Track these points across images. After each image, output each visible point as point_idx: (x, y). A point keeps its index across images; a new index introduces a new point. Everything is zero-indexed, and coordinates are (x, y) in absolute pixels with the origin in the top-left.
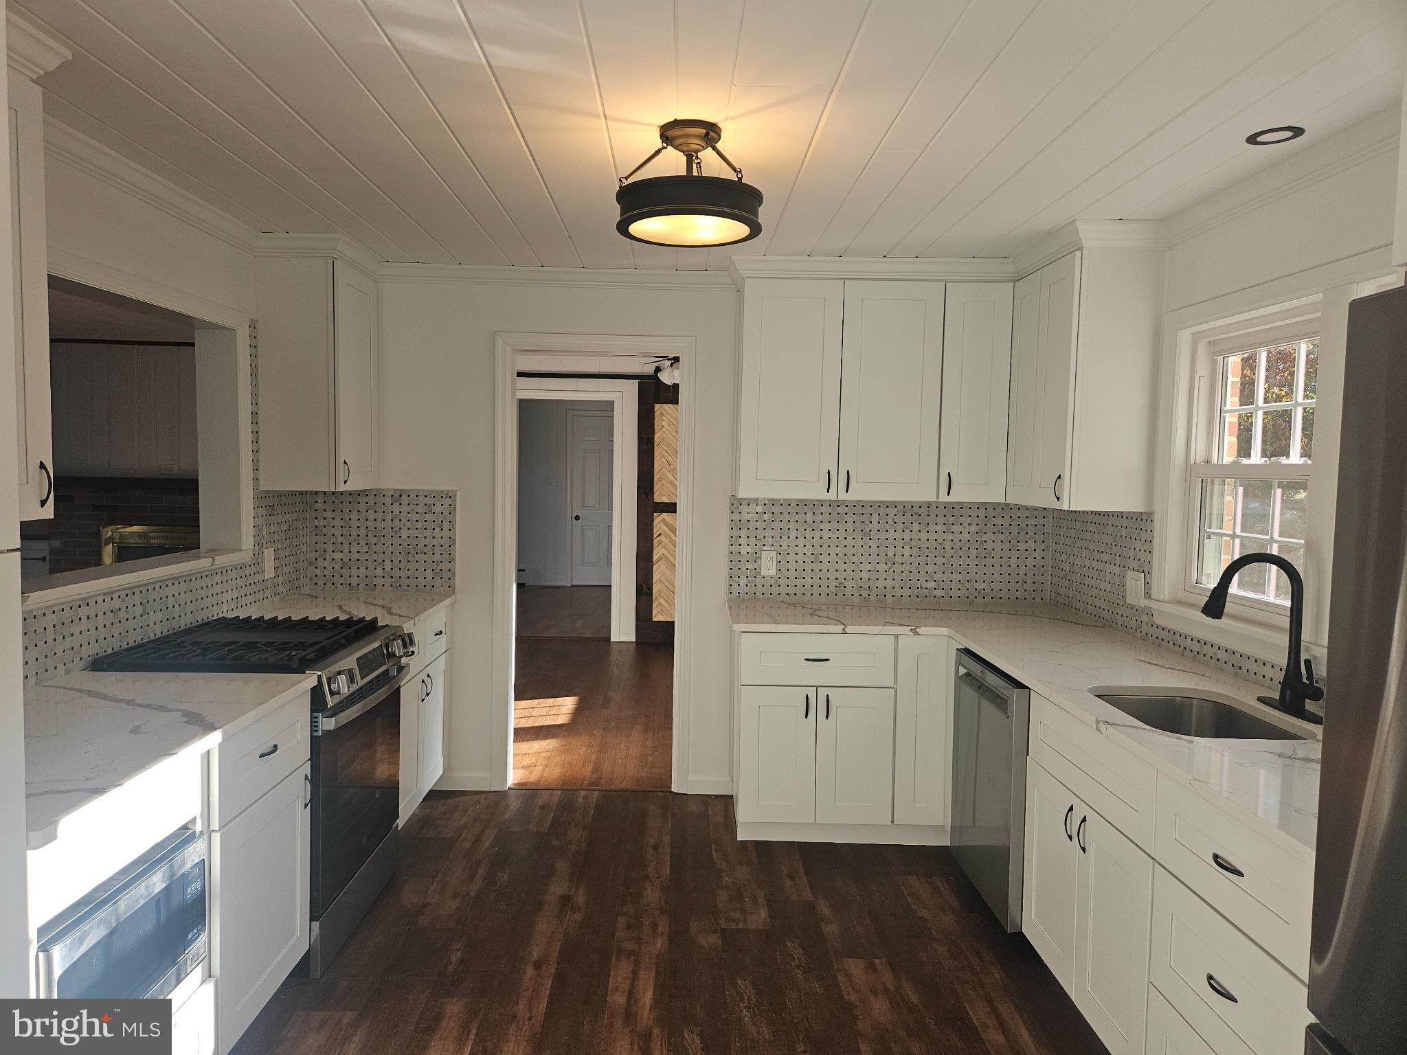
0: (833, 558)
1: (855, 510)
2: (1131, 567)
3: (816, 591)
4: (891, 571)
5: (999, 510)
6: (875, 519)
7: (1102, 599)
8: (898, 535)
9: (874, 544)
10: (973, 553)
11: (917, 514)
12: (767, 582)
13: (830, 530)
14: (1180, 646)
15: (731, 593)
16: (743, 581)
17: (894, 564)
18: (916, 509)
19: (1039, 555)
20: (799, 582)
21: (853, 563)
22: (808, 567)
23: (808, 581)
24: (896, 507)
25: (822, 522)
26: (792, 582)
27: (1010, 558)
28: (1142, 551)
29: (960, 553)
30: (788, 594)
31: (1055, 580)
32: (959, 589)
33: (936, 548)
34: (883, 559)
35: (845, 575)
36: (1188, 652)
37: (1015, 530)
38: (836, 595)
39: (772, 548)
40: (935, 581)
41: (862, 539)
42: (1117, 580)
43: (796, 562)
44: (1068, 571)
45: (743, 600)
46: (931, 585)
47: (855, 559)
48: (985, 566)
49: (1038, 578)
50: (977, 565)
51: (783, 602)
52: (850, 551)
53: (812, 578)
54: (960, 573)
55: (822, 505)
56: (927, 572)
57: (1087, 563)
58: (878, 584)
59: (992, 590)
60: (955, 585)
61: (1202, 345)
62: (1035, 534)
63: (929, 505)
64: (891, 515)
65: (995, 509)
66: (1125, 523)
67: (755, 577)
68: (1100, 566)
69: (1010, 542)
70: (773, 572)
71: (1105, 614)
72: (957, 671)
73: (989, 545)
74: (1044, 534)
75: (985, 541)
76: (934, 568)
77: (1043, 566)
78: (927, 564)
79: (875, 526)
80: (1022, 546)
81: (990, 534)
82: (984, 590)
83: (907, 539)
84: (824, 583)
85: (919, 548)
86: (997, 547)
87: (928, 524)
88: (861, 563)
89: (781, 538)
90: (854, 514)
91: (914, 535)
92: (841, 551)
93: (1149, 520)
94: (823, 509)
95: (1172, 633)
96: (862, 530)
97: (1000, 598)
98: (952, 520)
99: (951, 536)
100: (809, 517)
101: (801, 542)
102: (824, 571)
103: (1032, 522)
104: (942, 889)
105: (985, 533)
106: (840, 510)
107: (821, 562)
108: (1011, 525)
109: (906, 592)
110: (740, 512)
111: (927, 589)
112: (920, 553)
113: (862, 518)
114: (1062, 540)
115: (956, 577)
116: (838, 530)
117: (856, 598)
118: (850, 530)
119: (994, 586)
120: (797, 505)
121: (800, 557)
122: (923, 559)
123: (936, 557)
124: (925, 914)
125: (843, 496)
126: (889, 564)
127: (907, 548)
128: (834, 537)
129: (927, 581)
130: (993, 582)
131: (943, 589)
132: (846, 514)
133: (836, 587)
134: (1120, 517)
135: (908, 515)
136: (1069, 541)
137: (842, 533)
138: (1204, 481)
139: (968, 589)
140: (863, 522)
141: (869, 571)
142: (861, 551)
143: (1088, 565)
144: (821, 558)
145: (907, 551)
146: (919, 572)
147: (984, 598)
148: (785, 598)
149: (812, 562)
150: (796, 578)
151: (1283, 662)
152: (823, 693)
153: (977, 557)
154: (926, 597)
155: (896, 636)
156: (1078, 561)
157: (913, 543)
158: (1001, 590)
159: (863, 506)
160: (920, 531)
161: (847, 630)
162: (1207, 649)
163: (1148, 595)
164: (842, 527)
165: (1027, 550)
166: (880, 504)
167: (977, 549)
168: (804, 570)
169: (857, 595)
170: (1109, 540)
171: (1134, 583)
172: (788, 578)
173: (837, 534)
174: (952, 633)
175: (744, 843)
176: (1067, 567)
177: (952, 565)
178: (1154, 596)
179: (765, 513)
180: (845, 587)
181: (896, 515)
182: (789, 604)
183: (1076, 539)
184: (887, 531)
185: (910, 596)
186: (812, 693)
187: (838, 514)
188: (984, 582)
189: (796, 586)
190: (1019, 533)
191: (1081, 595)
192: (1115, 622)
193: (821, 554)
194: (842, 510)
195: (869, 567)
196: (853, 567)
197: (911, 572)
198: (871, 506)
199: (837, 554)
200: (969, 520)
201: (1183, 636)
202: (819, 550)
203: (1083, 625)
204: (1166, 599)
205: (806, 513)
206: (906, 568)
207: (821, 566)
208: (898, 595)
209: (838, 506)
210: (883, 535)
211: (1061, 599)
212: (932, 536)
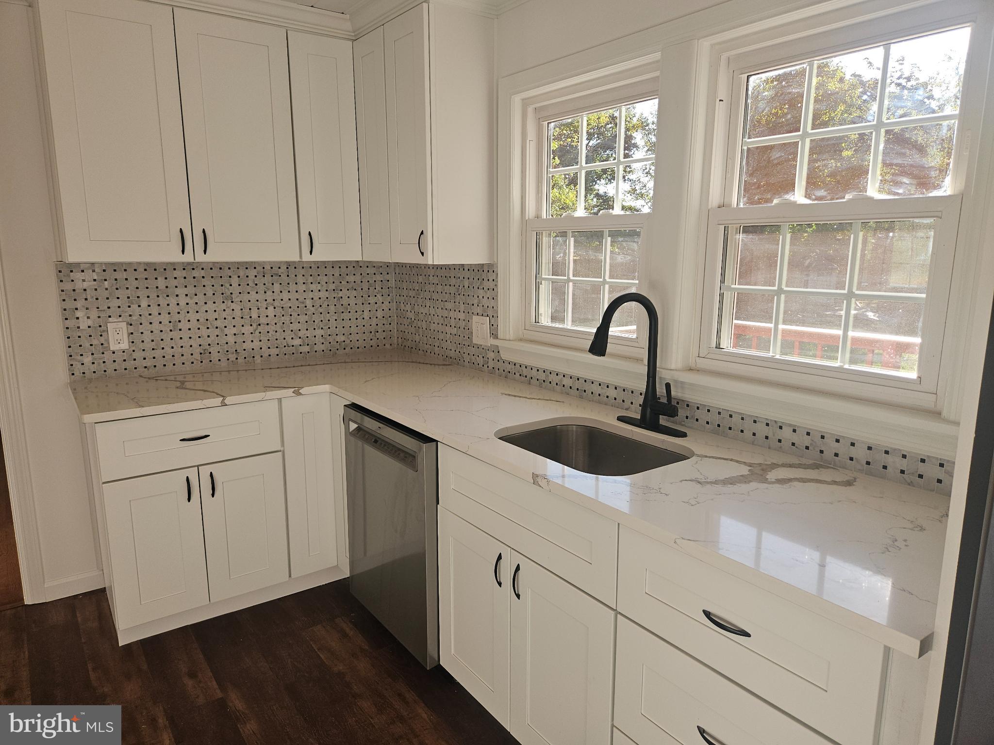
0: (194, 324)
1: (212, 273)
2: (475, 313)
3: (178, 360)
4: (257, 332)
5: (350, 268)
6: (235, 281)
7: (449, 342)
8: (260, 296)
9: (237, 307)
10: (332, 309)
11: (277, 274)
12: (119, 357)
13: (187, 295)
14: (526, 377)
15: (73, 374)
16: (87, 360)
17: (259, 325)
18: (275, 269)
19: (387, 307)
20: (158, 353)
21: (217, 328)
22: (167, 336)
23: (169, 351)
24: (255, 268)
25: (176, 287)
26: (149, 354)
27: (363, 311)
28: (486, 298)
29: (321, 310)
30: (146, 367)
31: (402, 328)
32: (323, 343)
33: (298, 307)
34: (247, 320)
35: (209, 340)
36: (534, 381)
37: (365, 286)
38: (202, 362)
39: (120, 319)
40: (300, 338)
41: (223, 302)
42: (462, 324)
43: (152, 332)
44: (413, 319)
45: (90, 380)
46: (297, 342)
47: (218, 323)
48: (343, 320)
49: (387, 327)
50: (336, 320)
51: (141, 376)
52: (211, 316)
53: (172, 348)
54: (322, 328)
55: (175, 269)
56: (292, 331)
57: (432, 311)
58: (245, 346)
59: (351, 341)
60: (318, 340)
61: (530, 110)
62: (382, 288)
63: (288, 265)
64: (252, 277)
65: (347, 267)
66: (467, 274)
67: (103, 353)
68: (445, 313)
69: (362, 297)
70: (125, 345)
71: (452, 354)
72: (347, 427)
73: (345, 301)
74: (388, 288)
75: (341, 297)
76: (299, 326)
77: (390, 317)
78: (291, 323)
79: (235, 289)
80: (372, 300)
81: (345, 291)
82: (344, 341)
83: (270, 300)
84: (187, 351)
85: (282, 308)
86: (352, 303)
87: (288, 284)
88: (225, 327)
89: (129, 307)
90: (212, 277)
91: (276, 296)
92: (202, 316)
93: (491, 271)
94: (176, 274)
95: (518, 366)
96: (223, 294)
97: (358, 348)
98: (310, 279)
99: (311, 295)
100: (161, 283)
101: (155, 310)
102: (186, 338)
103: (378, 278)
104: (348, 630)
105: (341, 290)
106: (195, 273)
107: (180, 330)
108: (362, 282)
109: (274, 351)
110: (72, 281)
111: (293, 346)
112: (283, 313)
113: (221, 282)
114: (405, 292)
115: (319, 332)
116: (196, 295)
117: (224, 363)
118: (210, 293)
119: (352, 337)
120: (145, 270)
121: (156, 327)
122: (287, 319)
123: (299, 315)
124: (341, 667)
125: (201, 257)
126: (254, 325)
127: (271, 308)
128: (192, 302)
129: (292, 338)
130: (351, 334)
131: (308, 345)
132: (203, 277)
133: (201, 354)
134: (461, 269)
135: (268, 276)
136: (412, 293)
137: (200, 299)
138: (538, 234)
139: (330, 343)
140: (222, 285)
141: (235, 334)
142: (224, 315)
143: (433, 312)
144: (180, 326)
145: (271, 311)
146: (284, 331)
147: (345, 349)
148: (143, 372)
149: (171, 331)
150: (153, 349)
151: (643, 387)
152: (205, 472)
153: (335, 313)
154: (293, 354)
155: (280, 400)
156: (422, 310)
157: (276, 304)
158: (358, 340)
159: (221, 269)
160: (281, 292)
161: (227, 401)
162: (553, 377)
163: (495, 335)
164: (200, 290)
165: (376, 303)
166: (239, 265)
167: (335, 305)
168: (162, 340)
169: (224, 360)
170: (453, 290)
171: (480, 327)
172: (144, 350)
173: (196, 299)
174: (335, 390)
175: (128, 646)
176: (411, 315)
177: (314, 321)
178: (500, 335)
179: (106, 280)
180: (210, 353)
181: (256, 276)
182: (149, 378)
183: (420, 291)
184: (249, 293)
185: (277, 355)
186: (193, 474)
187: (194, 278)
188: (344, 334)
189: (154, 358)
190: (369, 289)
191: (427, 339)
192: (462, 360)
193: (180, 321)
194: (197, 273)
195: (234, 331)
196: (217, 332)
197: (276, 332)
198: (229, 268)
199: (198, 320)
200: (325, 279)
201: (529, 368)
202: (177, 317)
203: (435, 365)
204: (511, 339)
205: (156, 279)
206: (271, 328)
207: (181, 334)
208: (265, 355)
209: (193, 269)
210: (246, 297)
211: (409, 344)
212: (294, 296)
